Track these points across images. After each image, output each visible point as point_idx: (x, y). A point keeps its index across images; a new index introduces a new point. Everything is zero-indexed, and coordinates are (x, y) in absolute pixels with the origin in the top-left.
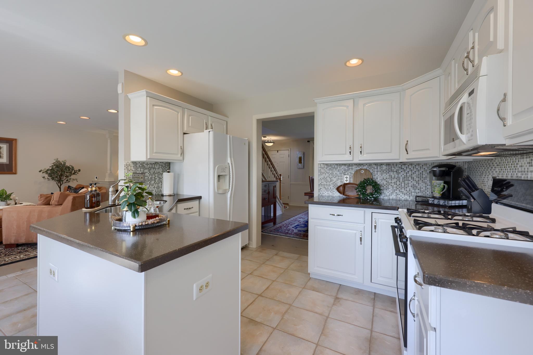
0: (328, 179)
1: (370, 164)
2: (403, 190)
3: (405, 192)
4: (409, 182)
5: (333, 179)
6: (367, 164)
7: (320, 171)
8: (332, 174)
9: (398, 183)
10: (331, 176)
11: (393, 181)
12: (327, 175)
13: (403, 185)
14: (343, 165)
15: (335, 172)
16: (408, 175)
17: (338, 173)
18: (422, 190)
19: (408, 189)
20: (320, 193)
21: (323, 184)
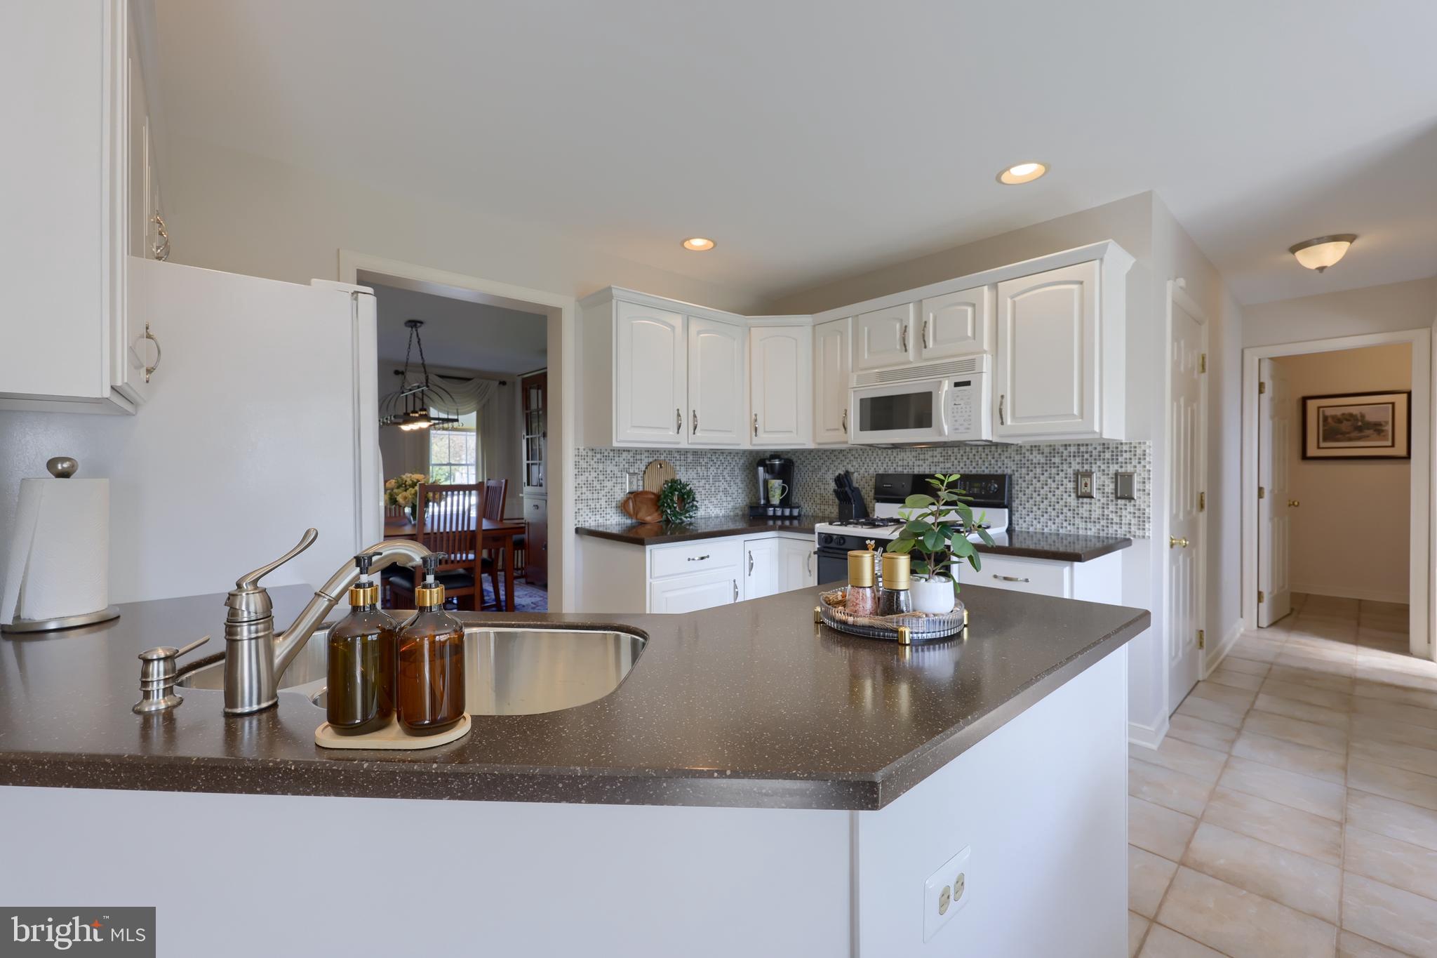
0: (595, 483)
1: (670, 452)
2: (713, 499)
3: (715, 502)
4: (721, 483)
5: (606, 483)
6: (665, 451)
7: (576, 464)
8: (604, 472)
9: (707, 486)
10: (601, 477)
11: (701, 484)
12: (594, 474)
13: (713, 489)
14: (624, 451)
15: (610, 467)
16: (719, 472)
17: (616, 469)
18: (734, 496)
19: (719, 497)
20: (579, 521)
21: (584, 497)
